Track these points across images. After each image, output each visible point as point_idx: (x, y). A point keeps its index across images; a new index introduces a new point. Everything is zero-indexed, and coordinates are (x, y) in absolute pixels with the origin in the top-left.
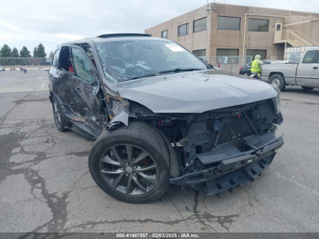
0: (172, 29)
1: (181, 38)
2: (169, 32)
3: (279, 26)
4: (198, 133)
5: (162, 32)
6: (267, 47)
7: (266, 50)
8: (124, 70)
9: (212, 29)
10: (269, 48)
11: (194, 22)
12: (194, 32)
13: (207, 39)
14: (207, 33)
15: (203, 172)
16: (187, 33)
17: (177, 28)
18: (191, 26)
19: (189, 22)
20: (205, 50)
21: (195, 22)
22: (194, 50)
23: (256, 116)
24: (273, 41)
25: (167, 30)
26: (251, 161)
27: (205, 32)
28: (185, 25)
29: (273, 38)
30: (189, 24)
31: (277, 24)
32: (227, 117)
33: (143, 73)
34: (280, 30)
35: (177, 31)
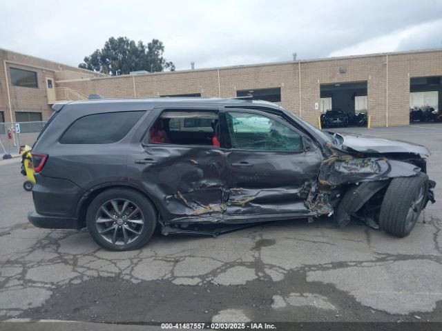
3: (50, 82)
6: (41, 109)
7: (41, 113)
10: (44, 110)
24: (47, 101)
29: (46, 97)
31: (47, 79)
34: (52, 87)
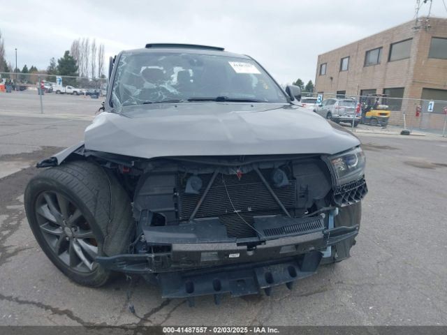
0: (357, 55)
1: (369, 68)
2: (352, 60)
4: (156, 192)
5: (342, 60)
8: (139, 91)
9: (418, 56)
11: (391, 45)
12: (389, 60)
13: (408, 72)
14: (409, 64)
15: (147, 257)
16: (378, 63)
17: (364, 54)
18: (385, 51)
19: (383, 45)
20: (403, 88)
21: (394, 46)
22: (386, 87)
23: (281, 181)
25: (349, 57)
26: (237, 255)
27: (406, 61)
28: (378, 50)
30: (383, 49)
32: (220, 174)
33: (164, 97)
35: (363, 59)
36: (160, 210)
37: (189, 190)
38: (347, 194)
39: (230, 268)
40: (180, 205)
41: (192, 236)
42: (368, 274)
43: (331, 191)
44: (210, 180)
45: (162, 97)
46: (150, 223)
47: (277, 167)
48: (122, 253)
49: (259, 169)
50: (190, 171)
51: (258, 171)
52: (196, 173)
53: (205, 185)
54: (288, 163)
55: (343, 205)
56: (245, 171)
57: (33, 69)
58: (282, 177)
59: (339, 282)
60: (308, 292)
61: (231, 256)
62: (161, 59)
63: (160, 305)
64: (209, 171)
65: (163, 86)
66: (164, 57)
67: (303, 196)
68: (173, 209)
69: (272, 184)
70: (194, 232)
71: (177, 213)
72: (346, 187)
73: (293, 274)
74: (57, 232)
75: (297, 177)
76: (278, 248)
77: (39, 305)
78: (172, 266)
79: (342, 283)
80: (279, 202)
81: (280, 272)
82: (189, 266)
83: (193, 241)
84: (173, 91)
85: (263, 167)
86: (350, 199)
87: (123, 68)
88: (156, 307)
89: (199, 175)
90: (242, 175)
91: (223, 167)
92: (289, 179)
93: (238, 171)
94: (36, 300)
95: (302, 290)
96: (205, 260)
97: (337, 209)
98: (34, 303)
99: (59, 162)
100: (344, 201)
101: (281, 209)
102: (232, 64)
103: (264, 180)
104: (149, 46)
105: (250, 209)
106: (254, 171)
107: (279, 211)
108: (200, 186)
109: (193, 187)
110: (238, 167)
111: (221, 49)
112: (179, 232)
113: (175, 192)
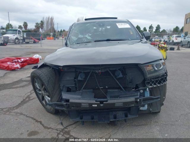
4: (68, 79)
8: (76, 38)
26: (96, 106)
32: (93, 72)
33: (86, 40)
36: (69, 86)
37: (79, 78)
38: (153, 82)
39: (99, 111)
40: (77, 84)
41: (79, 97)
42: (173, 120)
43: (144, 80)
44: (89, 74)
45: (84, 41)
46: (66, 91)
47: (117, 69)
48: (57, 102)
49: (110, 70)
50: (80, 71)
51: (109, 71)
52: (83, 72)
53: (86, 77)
54: (122, 68)
55: (150, 87)
56: (103, 71)
57: (64, 30)
58: (119, 74)
59: (156, 122)
60: (139, 124)
61: (93, 106)
62: (88, 25)
63: (73, 123)
64: (88, 71)
65: (86, 36)
66: (89, 24)
67: (131, 82)
68: (74, 86)
69: (116, 77)
70: (81, 95)
71: (76, 87)
72: (153, 79)
73: (126, 116)
74: (40, 92)
75: (128, 74)
76: (114, 104)
77: (32, 118)
78: (72, 108)
79: (157, 122)
80: (119, 84)
81: (120, 114)
82: (78, 108)
83: (79, 99)
84: (89, 38)
85: (111, 69)
86: (155, 84)
87: (73, 30)
88: (72, 123)
89: (84, 73)
90: (101, 73)
91: (93, 69)
92: (122, 75)
93: (100, 71)
94: (32, 117)
95: (136, 123)
96: (83, 107)
97: (148, 88)
98: (31, 117)
99: (38, 67)
100: (151, 85)
101: (121, 88)
102: (117, 24)
103: (112, 75)
104: (86, 20)
105: (107, 87)
106: (107, 71)
107: (120, 88)
108: (84, 77)
109: (81, 77)
110: (100, 69)
111: (116, 18)
112: (75, 95)
113: (74, 79)
